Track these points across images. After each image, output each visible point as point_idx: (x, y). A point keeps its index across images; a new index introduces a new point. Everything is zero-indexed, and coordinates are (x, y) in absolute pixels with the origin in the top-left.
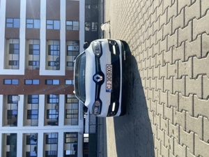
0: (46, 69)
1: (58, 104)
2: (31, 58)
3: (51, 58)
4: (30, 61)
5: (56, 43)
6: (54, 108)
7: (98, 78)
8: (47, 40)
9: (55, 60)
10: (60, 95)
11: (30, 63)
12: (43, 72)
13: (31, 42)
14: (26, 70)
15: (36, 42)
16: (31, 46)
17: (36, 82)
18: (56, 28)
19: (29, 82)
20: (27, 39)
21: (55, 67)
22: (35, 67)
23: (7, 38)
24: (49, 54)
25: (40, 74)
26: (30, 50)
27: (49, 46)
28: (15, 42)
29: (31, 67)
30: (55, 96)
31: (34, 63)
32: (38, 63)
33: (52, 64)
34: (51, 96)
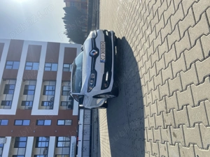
0: (39, 108)
1: (47, 148)
2: (25, 98)
3: (46, 98)
4: (23, 102)
5: (52, 83)
6: (42, 153)
7: (94, 52)
8: (44, 81)
9: (49, 100)
10: (51, 137)
11: (23, 103)
12: (36, 111)
13: (28, 83)
14: (18, 110)
15: (32, 83)
16: (26, 86)
17: (27, 123)
18: (53, 69)
19: (18, 123)
20: (24, 80)
21: (48, 107)
22: (27, 107)
23: (4, 79)
24: (44, 94)
25: (32, 114)
26: (25, 91)
27: (45, 87)
28: (11, 82)
29: (24, 107)
30: (44, 139)
31: (27, 103)
32: (31, 103)
33: (45, 104)
34: (40, 139)
